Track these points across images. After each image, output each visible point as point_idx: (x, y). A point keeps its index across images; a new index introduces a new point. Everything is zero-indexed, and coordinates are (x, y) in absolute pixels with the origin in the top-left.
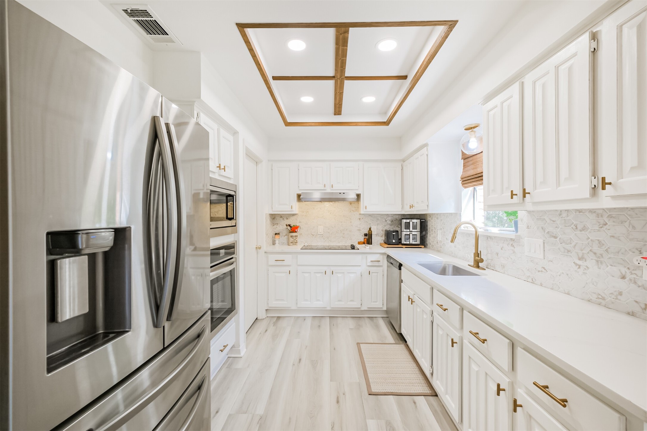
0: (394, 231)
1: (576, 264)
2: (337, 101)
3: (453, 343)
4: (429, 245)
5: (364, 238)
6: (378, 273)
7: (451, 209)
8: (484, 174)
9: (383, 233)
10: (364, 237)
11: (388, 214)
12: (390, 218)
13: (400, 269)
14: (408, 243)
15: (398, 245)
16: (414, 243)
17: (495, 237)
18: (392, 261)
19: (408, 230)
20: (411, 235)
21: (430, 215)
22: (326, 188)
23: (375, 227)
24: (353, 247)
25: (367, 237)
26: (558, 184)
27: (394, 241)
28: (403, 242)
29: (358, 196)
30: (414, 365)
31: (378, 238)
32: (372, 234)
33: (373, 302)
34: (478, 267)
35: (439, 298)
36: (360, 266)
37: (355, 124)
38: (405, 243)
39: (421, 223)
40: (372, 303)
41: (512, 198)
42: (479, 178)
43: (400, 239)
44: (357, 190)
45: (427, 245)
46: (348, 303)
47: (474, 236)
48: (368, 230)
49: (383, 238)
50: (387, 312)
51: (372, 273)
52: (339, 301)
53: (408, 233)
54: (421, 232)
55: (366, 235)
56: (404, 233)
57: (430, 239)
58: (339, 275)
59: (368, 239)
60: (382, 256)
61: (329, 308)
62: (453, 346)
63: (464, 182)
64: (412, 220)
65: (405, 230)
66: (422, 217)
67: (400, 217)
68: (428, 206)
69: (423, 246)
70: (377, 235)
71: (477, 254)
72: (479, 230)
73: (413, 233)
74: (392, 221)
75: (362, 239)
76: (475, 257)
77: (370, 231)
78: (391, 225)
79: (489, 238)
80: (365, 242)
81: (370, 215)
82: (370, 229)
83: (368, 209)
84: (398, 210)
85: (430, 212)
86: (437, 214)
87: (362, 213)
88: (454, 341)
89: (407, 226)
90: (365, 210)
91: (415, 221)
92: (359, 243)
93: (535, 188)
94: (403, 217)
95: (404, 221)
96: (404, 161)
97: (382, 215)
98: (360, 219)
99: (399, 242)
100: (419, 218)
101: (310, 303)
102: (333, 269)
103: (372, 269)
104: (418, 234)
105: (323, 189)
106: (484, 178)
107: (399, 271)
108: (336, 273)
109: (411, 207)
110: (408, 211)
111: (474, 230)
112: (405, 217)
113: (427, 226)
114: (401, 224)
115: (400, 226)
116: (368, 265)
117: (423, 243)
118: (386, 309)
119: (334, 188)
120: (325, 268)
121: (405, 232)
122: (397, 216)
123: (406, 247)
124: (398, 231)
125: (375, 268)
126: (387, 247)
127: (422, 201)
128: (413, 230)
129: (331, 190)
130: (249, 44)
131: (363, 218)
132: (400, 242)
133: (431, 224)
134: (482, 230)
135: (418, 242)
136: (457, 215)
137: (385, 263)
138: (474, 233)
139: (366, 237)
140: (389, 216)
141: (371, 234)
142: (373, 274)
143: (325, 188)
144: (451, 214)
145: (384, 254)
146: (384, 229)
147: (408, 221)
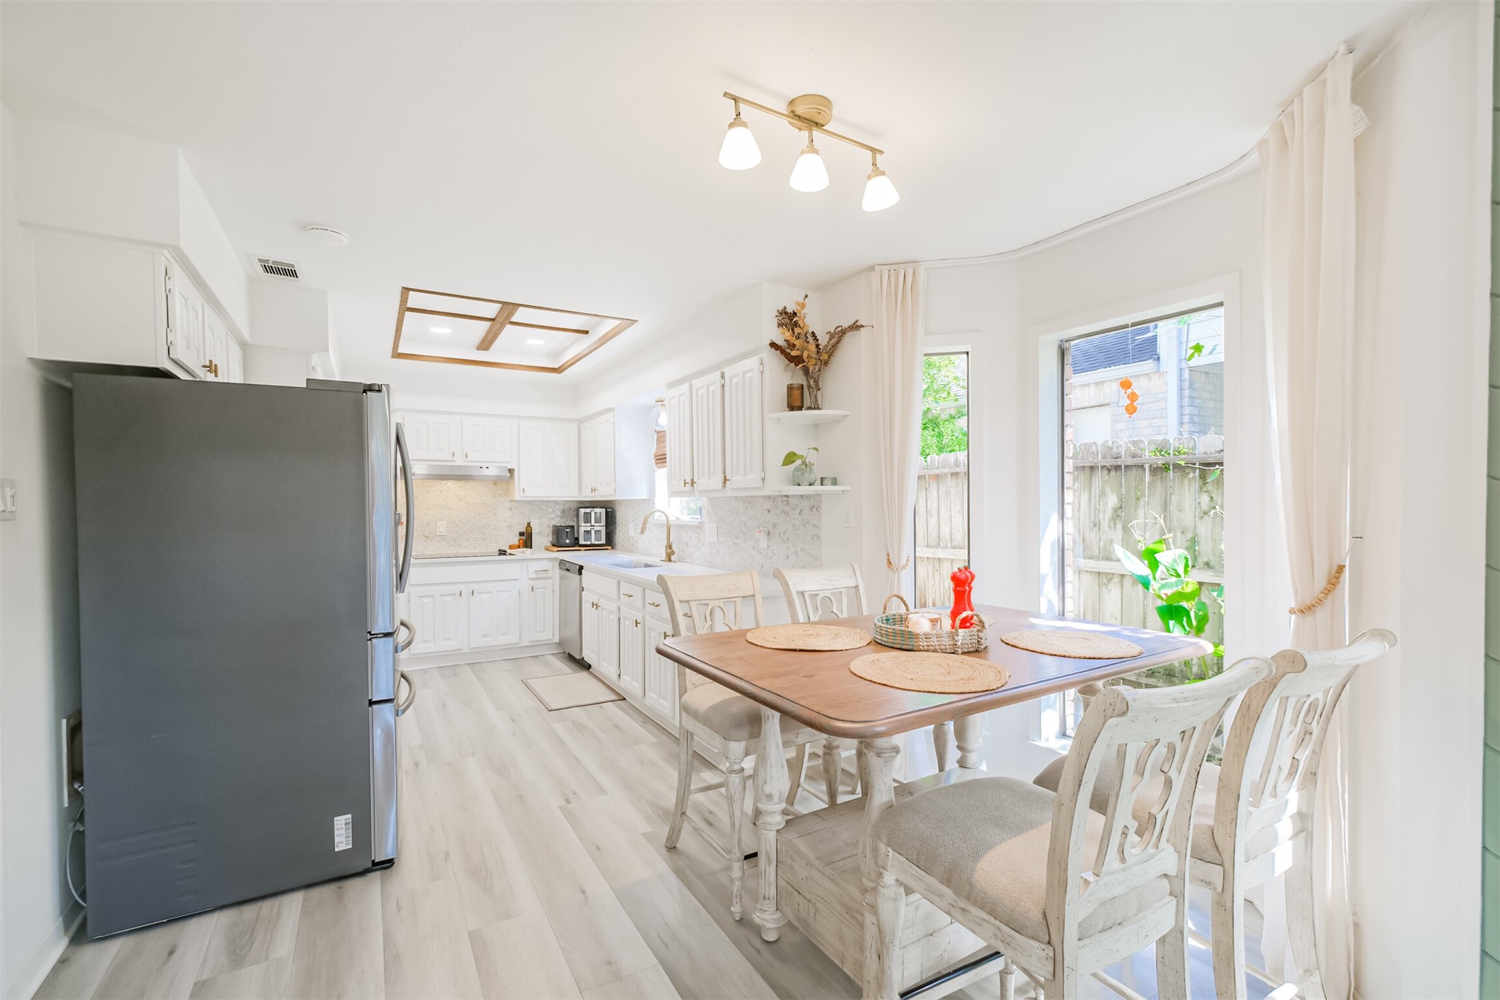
0: (567, 527)
1: (734, 543)
2: (489, 338)
3: (637, 623)
4: (618, 545)
5: (520, 540)
6: (544, 588)
7: (642, 494)
8: (668, 456)
9: (550, 530)
10: (518, 537)
11: (556, 501)
12: (560, 507)
13: (580, 573)
14: (589, 543)
15: (574, 547)
16: (597, 543)
17: (685, 526)
18: (568, 566)
19: (589, 524)
20: (593, 532)
21: (619, 502)
22: (455, 458)
23: (537, 521)
24: (502, 553)
25: (524, 538)
26: (710, 478)
27: (568, 541)
28: (582, 542)
29: (511, 471)
30: (600, 685)
31: (542, 538)
32: (533, 531)
33: (539, 632)
34: (670, 560)
35: (626, 589)
36: (517, 580)
37: (510, 367)
38: (584, 543)
39: (607, 512)
40: (537, 634)
41: (685, 486)
42: (662, 461)
43: (577, 539)
44: (509, 462)
45: (615, 545)
46: (499, 638)
47: (665, 527)
48: (526, 525)
49: (551, 539)
50: (560, 644)
51: (537, 589)
52: (485, 636)
53: (589, 529)
54: (607, 526)
55: (521, 534)
56: (582, 530)
57: (619, 536)
58: (484, 596)
59: (526, 540)
60: (551, 563)
61: (466, 650)
62: (636, 626)
63: (659, 461)
64: (595, 509)
65: (583, 524)
66: (609, 505)
67: (576, 505)
68: (615, 490)
69: (610, 548)
70: (540, 533)
71: (670, 547)
72: (671, 518)
73: (596, 529)
74: (564, 511)
75: (515, 540)
76: (666, 550)
77: (529, 528)
78: (562, 518)
79: (681, 527)
80: (521, 545)
81: (530, 503)
82: (529, 524)
83: (526, 494)
84: (573, 494)
85: (618, 498)
86: (628, 500)
87: (517, 498)
88: (638, 621)
89: (587, 518)
90: (522, 494)
91: (598, 510)
92: (511, 547)
93: (699, 479)
94: (581, 506)
95: (582, 511)
96: (581, 421)
97: (548, 502)
98: (511, 509)
99: (575, 542)
100: (604, 506)
101: (433, 645)
102: (472, 586)
103: (537, 584)
104: (603, 530)
105: (449, 459)
106: (668, 460)
107: (579, 576)
108: (478, 593)
109: (593, 490)
110: (588, 496)
111: (665, 519)
112: (584, 506)
113: (615, 517)
114: (578, 516)
115: (575, 519)
116: (530, 577)
117: (610, 542)
118: (558, 641)
119: (469, 459)
120: (461, 587)
121: (584, 527)
122: (572, 504)
123: (586, 550)
124: (573, 526)
125: (540, 582)
126: (558, 551)
127: (608, 484)
128: (596, 524)
129: (465, 461)
130: (404, 296)
131: (516, 508)
132: (576, 544)
133: (620, 515)
134: (674, 519)
135: (603, 541)
136: (649, 501)
137: (557, 572)
138: (666, 522)
139: (522, 537)
140: (558, 504)
141: (530, 532)
142: (539, 590)
143: (453, 459)
144: (644, 500)
145: (556, 559)
146: (551, 525)
147: (588, 510)
